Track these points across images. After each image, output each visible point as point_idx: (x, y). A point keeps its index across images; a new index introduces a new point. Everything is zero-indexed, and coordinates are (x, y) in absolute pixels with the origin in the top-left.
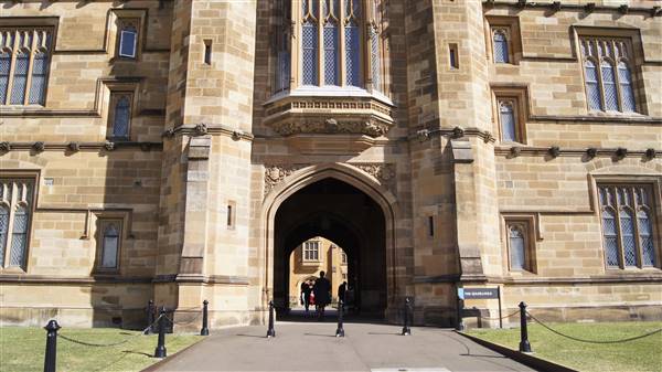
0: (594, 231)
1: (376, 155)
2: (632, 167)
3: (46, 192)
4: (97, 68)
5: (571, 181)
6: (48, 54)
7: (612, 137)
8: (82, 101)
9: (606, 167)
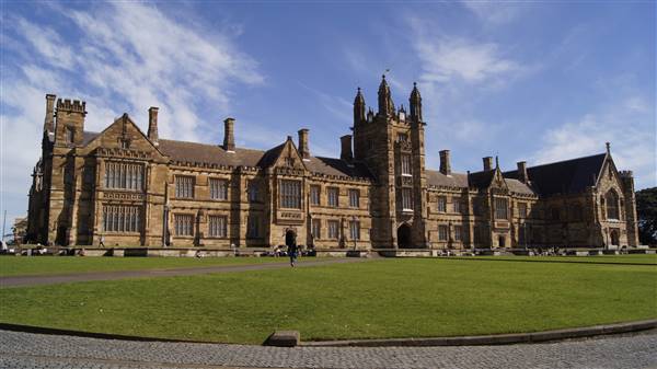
0: (438, 234)
1: (411, 220)
2: (444, 223)
3: (362, 225)
4: (367, 200)
5: (435, 225)
6: (359, 196)
7: (441, 217)
8: (365, 207)
9: (440, 223)
